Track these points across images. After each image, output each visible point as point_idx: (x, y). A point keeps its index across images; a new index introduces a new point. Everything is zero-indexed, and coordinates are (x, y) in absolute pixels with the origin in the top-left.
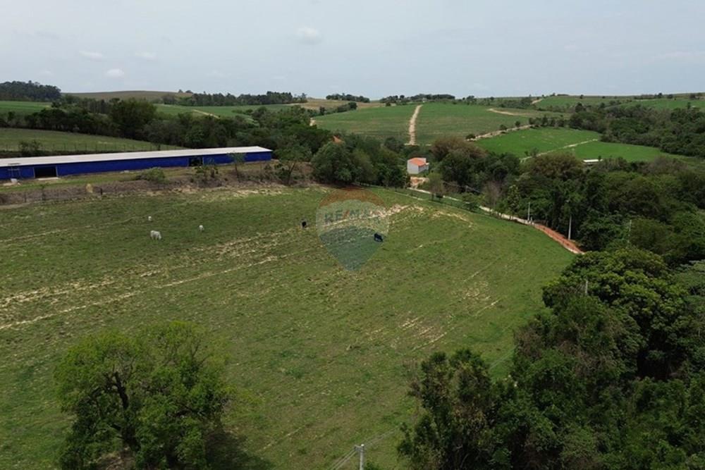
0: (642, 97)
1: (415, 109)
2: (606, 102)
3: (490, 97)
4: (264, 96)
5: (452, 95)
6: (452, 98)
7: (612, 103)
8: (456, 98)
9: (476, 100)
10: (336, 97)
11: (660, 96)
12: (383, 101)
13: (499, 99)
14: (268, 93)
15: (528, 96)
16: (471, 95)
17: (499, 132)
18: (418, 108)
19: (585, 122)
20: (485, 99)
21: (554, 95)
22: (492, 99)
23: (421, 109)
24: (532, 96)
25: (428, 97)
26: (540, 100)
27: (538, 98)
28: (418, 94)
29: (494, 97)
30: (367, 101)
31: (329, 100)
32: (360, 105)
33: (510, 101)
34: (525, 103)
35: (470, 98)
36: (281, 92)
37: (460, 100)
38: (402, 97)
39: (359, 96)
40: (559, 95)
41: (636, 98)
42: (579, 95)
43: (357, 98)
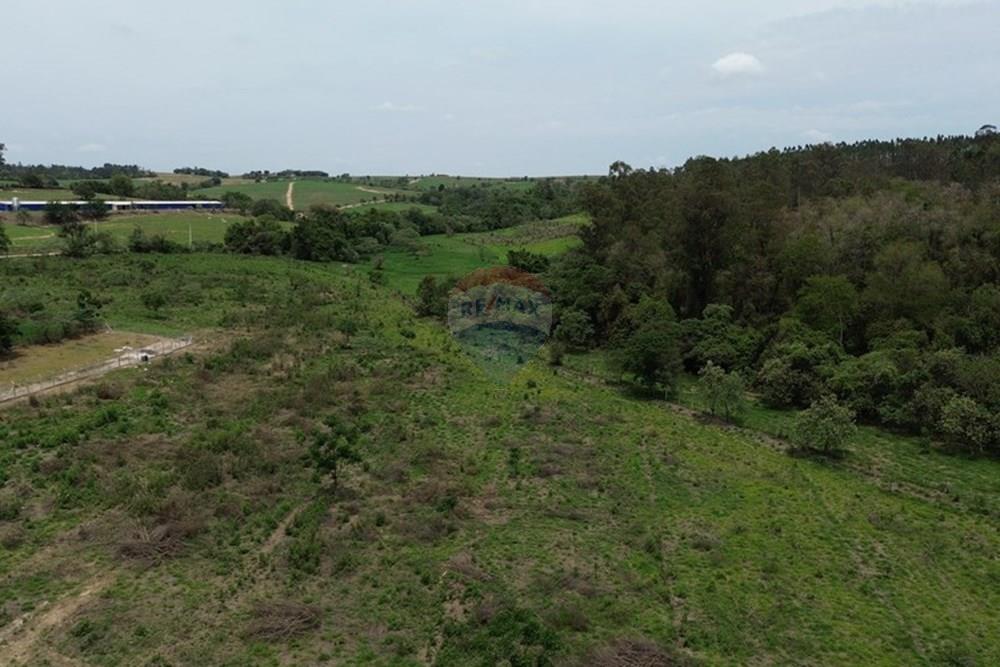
0: (512, 180)
1: (288, 185)
2: (478, 184)
3: (365, 175)
4: (101, 169)
5: (325, 171)
6: (325, 175)
7: (483, 185)
8: (330, 175)
9: (351, 178)
10: (188, 171)
11: (526, 179)
12: (246, 177)
13: (376, 178)
14: (106, 165)
15: (404, 175)
16: (346, 172)
17: (359, 205)
18: (291, 185)
19: (433, 199)
20: (361, 178)
21: (433, 175)
22: (368, 177)
23: (294, 186)
24: (411, 175)
25: (297, 173)
26: (417, 180)
27: (416, 178)
28: (285, 169)
29: (371, 175)
30: (226, 176)
31: (177, 175)
32: (224, 182)
33: (387, 181)
34: (403, 181)
35: (345, 176)
36: (123, 165)
37: (334, 179)
38: (267, 172)
39: (216, 170)
41: (506, 180)
42: (456, 175)
43: (214, 173)
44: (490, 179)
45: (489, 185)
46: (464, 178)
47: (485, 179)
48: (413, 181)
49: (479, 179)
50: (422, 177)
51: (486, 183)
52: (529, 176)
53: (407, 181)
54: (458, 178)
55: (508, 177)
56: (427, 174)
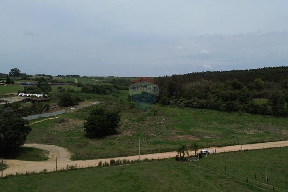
0: (132, 78)
2: (123, 79)
3: (91, 76)
5: (79, 75)
6: (79, 76)
7: (124, 79)
9: (87, 77)
11: (135, 77)
15: (102, 76)
18: (75, 79)
20: (90, 77)
22: (92, 77)
24: (104, 76)
27: (105, 77)
28: (68, 75)
31: (36, 76)
33: (98, 78)
34: (102, 78)
35: (85, 76)
37: (82, 77)
39: (48, 75)
40: (111, 76)
41: (130, 78)
42: (116, 76)
44: (126, 77)
45: (126, 79)
46: (119, 77)
47: (124, 77)
48: (105, 78)
49: (123, 77)
50: (107, 77)
51: (125, 78)
52: (136, 77)
53: (103, 78)
54: (117, 77)
55: (131, 77)
56: (108, 76)
